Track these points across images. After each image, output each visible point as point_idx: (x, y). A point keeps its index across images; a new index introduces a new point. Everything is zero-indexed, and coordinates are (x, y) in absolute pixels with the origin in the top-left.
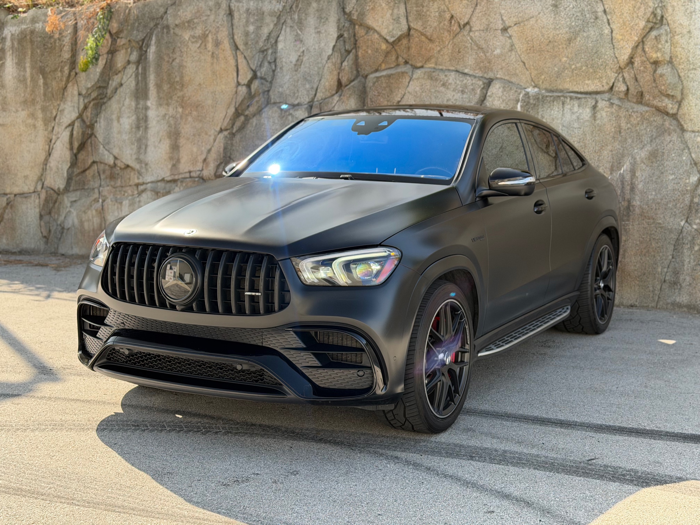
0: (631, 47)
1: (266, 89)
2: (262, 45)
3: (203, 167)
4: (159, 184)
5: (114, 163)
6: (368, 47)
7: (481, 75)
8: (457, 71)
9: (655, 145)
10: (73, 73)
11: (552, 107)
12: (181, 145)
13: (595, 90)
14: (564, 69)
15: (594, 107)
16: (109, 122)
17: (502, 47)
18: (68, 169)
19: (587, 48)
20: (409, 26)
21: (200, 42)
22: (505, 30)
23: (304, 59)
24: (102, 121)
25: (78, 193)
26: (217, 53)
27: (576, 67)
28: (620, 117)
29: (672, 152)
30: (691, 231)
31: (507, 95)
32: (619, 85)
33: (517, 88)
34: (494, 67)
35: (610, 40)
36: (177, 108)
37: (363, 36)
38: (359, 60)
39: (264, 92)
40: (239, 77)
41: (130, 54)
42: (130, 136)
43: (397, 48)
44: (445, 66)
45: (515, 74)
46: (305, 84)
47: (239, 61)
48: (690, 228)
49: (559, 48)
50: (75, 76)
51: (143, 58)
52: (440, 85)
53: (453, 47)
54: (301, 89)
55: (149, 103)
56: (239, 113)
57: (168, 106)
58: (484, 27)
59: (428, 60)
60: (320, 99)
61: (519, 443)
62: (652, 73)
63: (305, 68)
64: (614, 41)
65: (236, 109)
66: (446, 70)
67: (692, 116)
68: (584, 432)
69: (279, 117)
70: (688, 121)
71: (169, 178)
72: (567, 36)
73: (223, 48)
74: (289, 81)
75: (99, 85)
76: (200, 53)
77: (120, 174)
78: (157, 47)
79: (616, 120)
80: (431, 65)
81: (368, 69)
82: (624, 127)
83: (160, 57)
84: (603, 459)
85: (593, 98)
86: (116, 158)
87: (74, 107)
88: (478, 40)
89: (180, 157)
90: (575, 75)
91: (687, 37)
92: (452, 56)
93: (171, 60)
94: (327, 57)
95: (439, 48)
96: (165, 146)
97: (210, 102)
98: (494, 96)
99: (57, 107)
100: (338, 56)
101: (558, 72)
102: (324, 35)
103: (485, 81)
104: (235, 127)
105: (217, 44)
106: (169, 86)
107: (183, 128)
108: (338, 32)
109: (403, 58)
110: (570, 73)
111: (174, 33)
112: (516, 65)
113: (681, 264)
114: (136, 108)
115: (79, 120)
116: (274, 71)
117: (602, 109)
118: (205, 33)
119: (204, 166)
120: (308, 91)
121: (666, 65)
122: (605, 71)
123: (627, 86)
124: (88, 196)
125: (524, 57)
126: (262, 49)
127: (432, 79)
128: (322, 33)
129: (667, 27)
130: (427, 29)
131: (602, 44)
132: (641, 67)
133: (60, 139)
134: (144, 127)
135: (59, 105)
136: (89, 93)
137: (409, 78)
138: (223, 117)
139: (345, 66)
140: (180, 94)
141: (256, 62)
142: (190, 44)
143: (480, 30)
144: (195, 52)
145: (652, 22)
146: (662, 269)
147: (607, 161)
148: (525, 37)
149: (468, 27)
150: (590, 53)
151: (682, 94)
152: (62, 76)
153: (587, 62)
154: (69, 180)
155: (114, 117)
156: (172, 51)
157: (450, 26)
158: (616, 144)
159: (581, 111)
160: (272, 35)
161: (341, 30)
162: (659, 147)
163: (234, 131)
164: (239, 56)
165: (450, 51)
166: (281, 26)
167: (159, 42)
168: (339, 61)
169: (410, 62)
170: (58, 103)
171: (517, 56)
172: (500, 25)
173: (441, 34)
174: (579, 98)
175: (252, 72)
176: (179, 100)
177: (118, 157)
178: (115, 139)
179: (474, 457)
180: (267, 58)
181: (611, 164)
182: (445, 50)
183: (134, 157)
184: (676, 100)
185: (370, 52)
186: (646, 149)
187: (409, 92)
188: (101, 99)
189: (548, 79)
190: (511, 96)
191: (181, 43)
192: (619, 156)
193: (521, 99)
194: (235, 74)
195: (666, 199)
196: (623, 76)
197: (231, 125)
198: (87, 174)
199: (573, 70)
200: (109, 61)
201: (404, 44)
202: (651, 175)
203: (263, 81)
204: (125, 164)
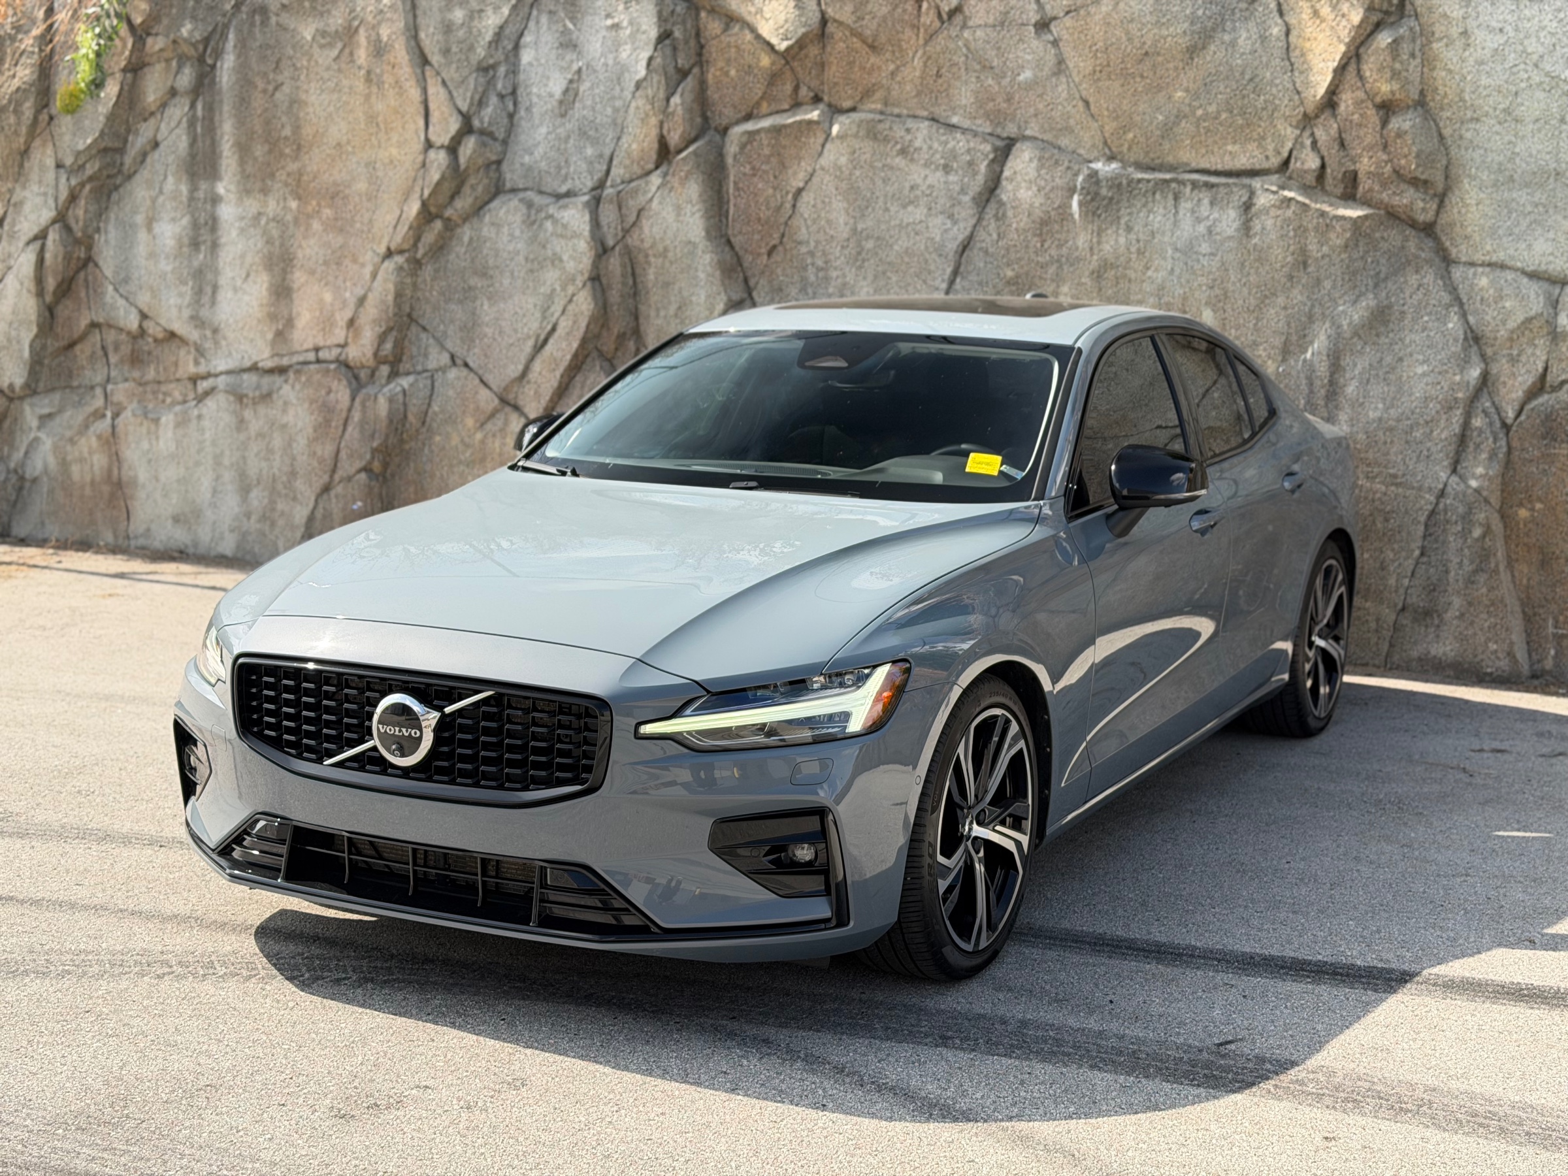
0: (1331, 70)
1: (494, 158)
2: (483, 54)
3: (347, 338)
4: (245, 376)
5: (140, 326)
6: (728, 61)
7: (989, 130)
8: (933, 119)
9: (1384, 294)
10: (44, 117)
11: (1151, 205)
12: (295, 286)
13: (1249, 167)
14: (1180, 116)
16: (128, 230)
17: (1037, 66)
18: (33, 341)
19: (1231, 69)
20: (823, 13)
21: (339, 45)
22: (1043, 26)
23: (582, 89)
24: (111, 228)
25: (57, 397)
26: (378, 71)
27: (1207, 114)
28: (1306, 230)
29: (1423, 312)
30: (1464, 495)
31: (1048, 177)
32: (1303, 156)
33: (1070, 161)
34: (1018, 112)
35: (1284, 51)
36: (285, 199)
37: (717, 36)
38: (709, 93)
39: (488, 166)
40: (431, 128)
41: (177, 73)
42: (177, 264)
43: (795, 64)
44: (908, 109)
45: (1066, 128)
46: (585, 147)
47: (431, 91)
48: (1462, 486)
49: (1167, 70)
50: (49, 124)
51: (206, 81)
52: (894, 153)
53: (925, 63)
54: (574, 159)
55: (221, 189)
56: (430, 213)
57: (265, 195)
58: (995, 19)
59: (867, 94)
60: (619, 181)
61: (1056, 1001)
62: (1378, 128)
63: (584, 108)
64: (1291, 54)
65: (424, 204)
66: (909, 116)
67: (1469, 229)
68: (1211, 974)
69: (524, 222)
70: (1459, 241)
71: (269, 364)
72: (1184, 42)
73: (392, 60)
74: (546, 138)
75: (103, 145)
76: (340, 70)
77: (155, 353)
78: (239, 56)
79: (1295, 236)
80: (873, 106)
81: (729, 113)
82: (1314, 253)
83: (245, 81)
84: (1254, 1042)
85: (1244, 186)
86: (144, 316)
87: (45, 194)
88: (983, 49)
89: (294, 315)
90: (1202, 130)
91: (1459, 44)
92: (921, 84)
93: (271, 88)
94: (633, 84)
95: (892, 67)
96: (258, 289)
97: (361, 186)
98: (1019, 178)
99: (8, 196)
100: (659, 82)
101: (1166, 124)
102: (628, 32)
103: (1000, 143)
104: (420, 245)
105: (379, 50)
106: (266, 148)
107: (300, 246)
108: (660, 27)
109: (809, 88)
110: (1193, 128)
111: (278, 24)
112: (1069, 108)
113: (1440, 568)
114: (191, 199)
115: (57, 226)
116: (511, 116)
117: (1266, 211)
118: (350, 26)
119: (350, 335)
120: (591, 163)
121: (1411, 110)
122: (1271, 123)
123: (1322, 158)
124: (79, 402)
125: (1087, 90)
126: (485, 64)
127: (875, 138)
128: (622, 28)
129: (1412, 22)
130: (864, 23)
131: (1264, 59)
132: (1353, 114)
133: (15, 269)
134: (209, 243)
135: (11, 191)
136: (80, 162)
137: (824, 136)
138: (394, 222)
139: (676, 105)
140: (293, 167)
141: (469, 94)
142: (316, 50)
143: (986, 25)
144: (328, 69)
145: (1381, 11)
146: (1397, 580)
147: (1274, 332)
148: (1089, 43)
149: (958, 19)
150: (1237, 81)
151: (1447, 177)
152: (18, 124)
153: (1232, 102)
154: (36, 364)
155: (140, 219)
156: (274, 66)
157: (919, 16)
158: (1295, 292)
159: (1216, 215)
160: (507, 31)
161: (666, 21)
162: (1393, 299)
163: (419, 255)
164: (429, 81)
165: (917, 74)
166: (526, 10)
167: (242, 46)
168: (662, 95)
169: (826, 98)
170: (10, 185)
171: (1072, 85)
172: (1031, 14)
173: (898, 32)
174: (1212, 186)
175: (460, 118)
176: (290, 181)
177: (150, 314)
178: (143, 272)
179: (950, 1038)
180: (495, 86)
181: (1283, 338)
182: (906, 72)
183: (187, 313)
184: (1431, 192)
185: (733, 73)
186: (1364, 304)
187: (823, 169)
188: (109, 177)
189: (1142, 140)
190: (1057, 180)
191: (294, 47)
192: (1303, 319)
193: (1079, 187)
194: (421, 123)
195: (1408, 419)
196: (1312, 134)
197: (411, 242)
198: (78, 353)
199: (1198, 120)
200: (126, 88)
201: (811, 55)
202: (1375, 364)
203: (485, 138)
204: (165, 330)
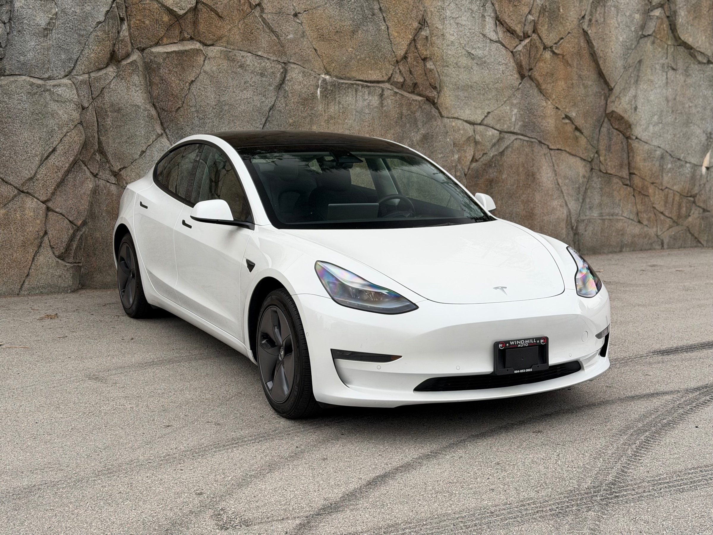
0: (406, 44)
6: (144, 16)
7: (275, 59)
8: (251, 52)
11: (347, 93)
13: (378, 80)
14: (351, 58)
15: (381, 95)
17: (295, 33)
19: (368, 41)
22: (296, 15)
23: (57, 23)
27: (361, 58)
28: (403, 105)
29: (439, 135)
31: (307, 81)
32: (396, 76)
33: (315, 74)
34: (288, 52)
35: (387, 35)
37: (137, 4)
38: (132, 31)
44: (238, 47)
45: (308, 60)
46: (60, 54)
49: (345, 39)
52: (237, 67)
53: (244, 27)
54: (54, 60)
58: (276, 11)
59: (219, 38)
62: (423, 67)
63: (58, 33)
64: (391, 37)
66: (239, 50)
67: (447, 105)
70: (444, 109)
72: (350, 28)
74: (34, 48)
79: (399, 107)
80: (222, 44)
81: (145, 42)
82: (405, 114)
85: (379, 87)
88: (271, 23)
90: (360, 64)
92: (244, 36)
94: (94, 23)
95: (229, 27)
100: (114, 24)
101: (347, 61)
103: (283, 65)
110: (356, 63)
112: (309, 52)
116: (8, 35)
117: (388, 97)
120: (64, 62)
121: (430, 62)
122: (384, 63)
123: (404, 78)
125: (315, 45)
127: (229, 60)
130: (217, 6)
131: (380, 38)
132: (414, 62)
137: (204, 57)
139: (124, 36)
143: (272, 13)
145: (420, 24)
148: (315, 25)
149: (258, 8)
150: (371, 46)
151: (440, 86)
153: (370, 54)
157: (240, 5)
158: (397, 128)
159: (370, 98)
162: (429, 131)
165: (241, 31)
169: (198, 38)
171: (309, 42)
172: (292, 10)
173: (231, 12)
174: (369, 87)
182: (235, 30)
184: (438, 92)
185: (147, 22)
187: (205, 72)
189: (338, 67)
190: (311, 82)
193: (320, 85)
196: (399, 68)
199: (358, 60)
